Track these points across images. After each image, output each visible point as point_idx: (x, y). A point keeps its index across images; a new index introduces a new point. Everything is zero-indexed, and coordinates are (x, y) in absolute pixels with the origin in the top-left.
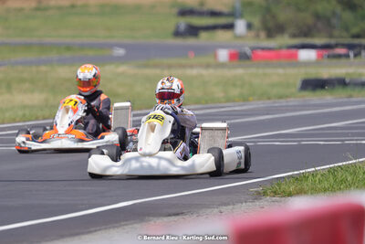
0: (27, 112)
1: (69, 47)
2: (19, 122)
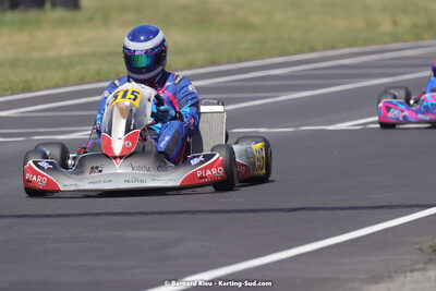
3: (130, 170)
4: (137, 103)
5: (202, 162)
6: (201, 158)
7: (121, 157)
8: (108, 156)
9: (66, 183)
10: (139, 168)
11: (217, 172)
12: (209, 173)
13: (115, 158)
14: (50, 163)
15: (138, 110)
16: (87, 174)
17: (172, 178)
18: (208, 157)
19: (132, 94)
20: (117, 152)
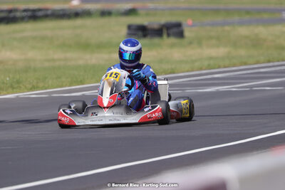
0: (212, 62)
1: (248, 12)
2: (205, 70)
3: (112, 114)
4: (117, 79)
5: (150, 110)
6: (150, 108)
7: (107, 108)
8: (101, 107)
9: (79, 121)
10: (117, 113)
11: (158, 115)
12: (154, 115)
13: (104, 108)
14: (71, 111)
15: (118, 83)
16: (89, 116)
17: (134, 118)
18: (153, 107)
19: (115, 74)
20: (105, 105)
